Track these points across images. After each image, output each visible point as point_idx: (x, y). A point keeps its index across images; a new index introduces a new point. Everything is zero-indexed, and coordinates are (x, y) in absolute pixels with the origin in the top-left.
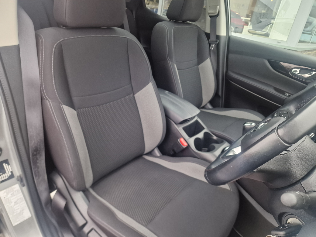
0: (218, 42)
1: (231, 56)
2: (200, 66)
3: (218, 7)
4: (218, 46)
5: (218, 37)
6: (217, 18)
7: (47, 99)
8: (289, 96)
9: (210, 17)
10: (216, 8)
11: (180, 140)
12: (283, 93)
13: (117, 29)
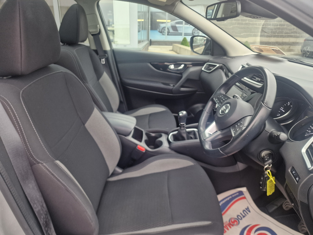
0: (107, 56)
1: (119, 65)
2: (100, 80)
3: (98, 26)
4: (107, 60)
5: (105, 52)
6: (100, 36)
7: (39, 163)
8: (174, 86)
9: (92, 35)
10: (97, 27)
11: (138, 148)
12: (168, 85)
13: (53, 65)
